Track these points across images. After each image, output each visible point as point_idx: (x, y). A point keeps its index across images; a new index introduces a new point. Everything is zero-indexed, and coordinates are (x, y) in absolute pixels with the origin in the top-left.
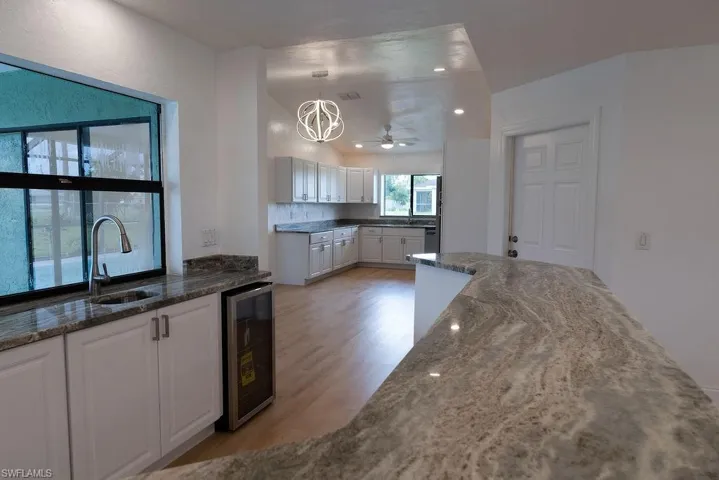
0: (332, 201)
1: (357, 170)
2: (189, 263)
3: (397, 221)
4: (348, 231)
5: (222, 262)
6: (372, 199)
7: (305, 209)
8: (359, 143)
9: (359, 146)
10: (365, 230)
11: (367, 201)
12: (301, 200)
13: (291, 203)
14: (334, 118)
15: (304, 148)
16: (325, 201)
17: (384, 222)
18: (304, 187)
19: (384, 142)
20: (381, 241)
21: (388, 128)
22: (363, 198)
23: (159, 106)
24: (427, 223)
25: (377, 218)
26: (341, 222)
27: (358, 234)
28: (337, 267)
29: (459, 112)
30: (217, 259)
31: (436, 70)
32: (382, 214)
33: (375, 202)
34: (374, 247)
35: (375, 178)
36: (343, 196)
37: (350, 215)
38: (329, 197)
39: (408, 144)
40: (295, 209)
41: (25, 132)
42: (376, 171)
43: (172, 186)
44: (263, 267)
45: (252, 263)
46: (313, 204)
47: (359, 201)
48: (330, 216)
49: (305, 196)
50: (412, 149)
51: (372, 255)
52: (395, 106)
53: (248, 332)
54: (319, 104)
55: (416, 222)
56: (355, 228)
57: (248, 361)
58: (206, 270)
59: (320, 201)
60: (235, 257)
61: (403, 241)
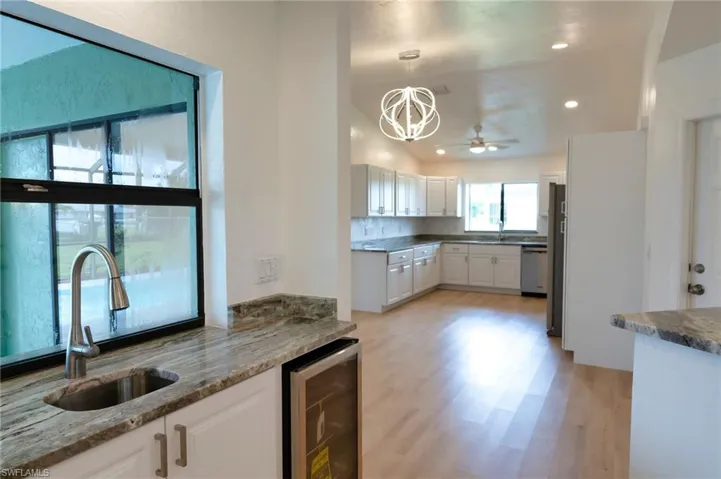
0: (412, 214)
1: (437, 180)
2: (236, 309)
3: (485, 237)
4: (428, 249)
5: (286, 306)
6: (456, 212)
7: (381, 224)
8: (441, 148)
9: (441, 152)
10: (449, 247)
11: (449, 214)
12: (377, 214)
13: (365, 217)
14: (428, 109)
15: (380, 156)
16: (404, 215)
17: (469, 238)
18: (380, 199)
19: (473, 145)
20: (467, 259)
21: (478, 128)
22: (445, 210)
23: (196, 79)
24: (522, 239)
25: (462, 233)
26: (421, 238)
27: (440, 251)
28: (416, 291)
29: (571, 104)
30: (278, 301)
31: (555, 47)
32: (467, 229)
33: (459, 215)
34: (461, 266)
35: (459, 187)
36: (423, 209)
37: (430, 230)
38: (407, 210)
39: (499, 147)
40: (370, 224)
41: (50, 134)
42: (460, 181)
43: (214, 196)
44: (343, 314)
45: (327, 309)
46: (391, 218)
47: (440, 214)
48: (407, 232)
49: (381, 210)
50: (506, 152)
51: (456, 275)
52: (489, 101)
53: (322, 418)
54: (409, 93)
55: (509, 238)
56: (436, 245)
57: (323, 462)
58: (262, 319)
59: (398, 215)
60: (302, 298)
61: (495, 261)
